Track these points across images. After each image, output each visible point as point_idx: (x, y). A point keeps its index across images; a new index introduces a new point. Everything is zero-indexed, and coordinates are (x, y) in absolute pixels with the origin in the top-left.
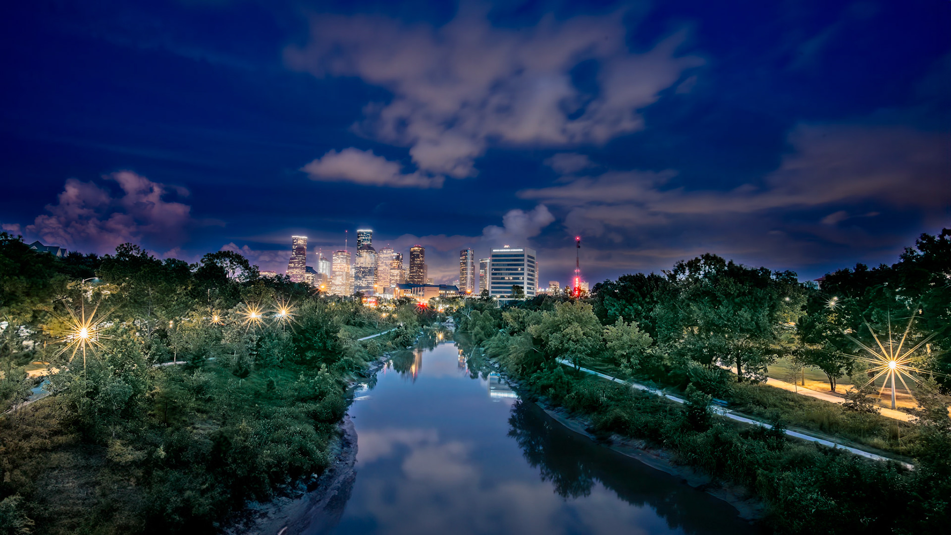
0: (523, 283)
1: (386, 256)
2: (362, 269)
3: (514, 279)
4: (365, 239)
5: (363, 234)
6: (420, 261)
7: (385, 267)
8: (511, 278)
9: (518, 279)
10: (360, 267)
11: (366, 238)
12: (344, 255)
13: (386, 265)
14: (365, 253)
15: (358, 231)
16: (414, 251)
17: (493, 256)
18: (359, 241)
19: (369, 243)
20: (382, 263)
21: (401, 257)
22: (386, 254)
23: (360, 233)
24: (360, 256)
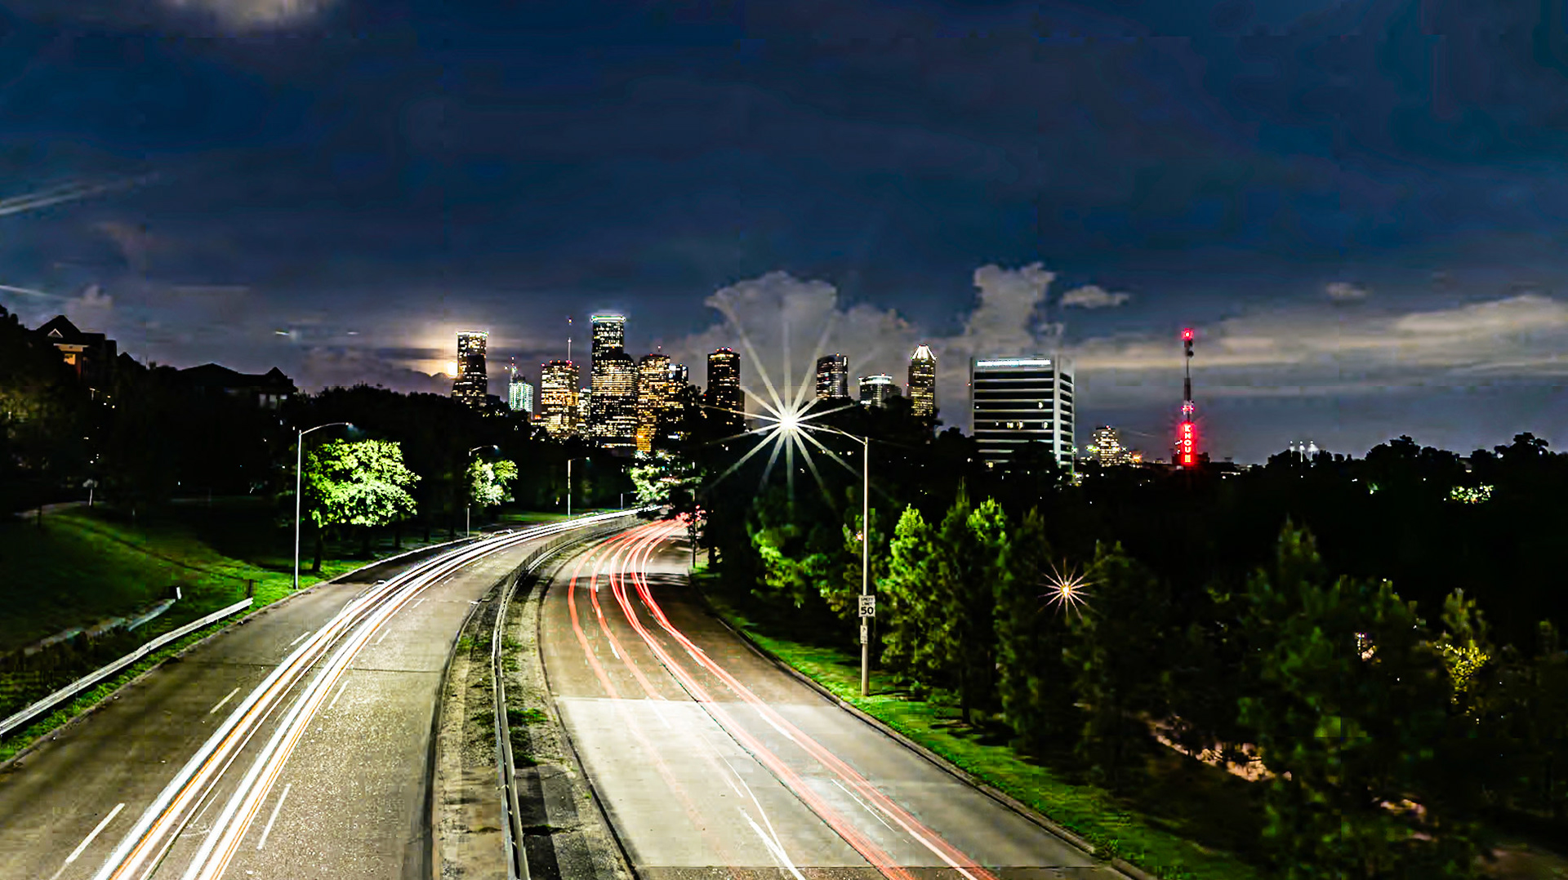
0: (1051, 436)
1: (654, 372)
2: (605, 401)
3: (1027, 426)
4: (609, 338)
5: (605, 325)
6: (731, 382)
7: (651, 396)
8: (1021, 425)
9: (1039, 426)
10: (602, 396)
11: (612, 335)
12: (566, 371)
13: (655, 391)
14: (612, 368)
15: (594, 319)
16: (718, 361)
17: (978, 375)
18: (598, 341)
19: (617, 345)
20: (647, 387)
21: (684, 373)
22: (654, 368)
23: (596, 325)
24: (601, 373)
